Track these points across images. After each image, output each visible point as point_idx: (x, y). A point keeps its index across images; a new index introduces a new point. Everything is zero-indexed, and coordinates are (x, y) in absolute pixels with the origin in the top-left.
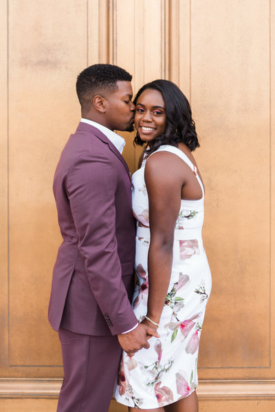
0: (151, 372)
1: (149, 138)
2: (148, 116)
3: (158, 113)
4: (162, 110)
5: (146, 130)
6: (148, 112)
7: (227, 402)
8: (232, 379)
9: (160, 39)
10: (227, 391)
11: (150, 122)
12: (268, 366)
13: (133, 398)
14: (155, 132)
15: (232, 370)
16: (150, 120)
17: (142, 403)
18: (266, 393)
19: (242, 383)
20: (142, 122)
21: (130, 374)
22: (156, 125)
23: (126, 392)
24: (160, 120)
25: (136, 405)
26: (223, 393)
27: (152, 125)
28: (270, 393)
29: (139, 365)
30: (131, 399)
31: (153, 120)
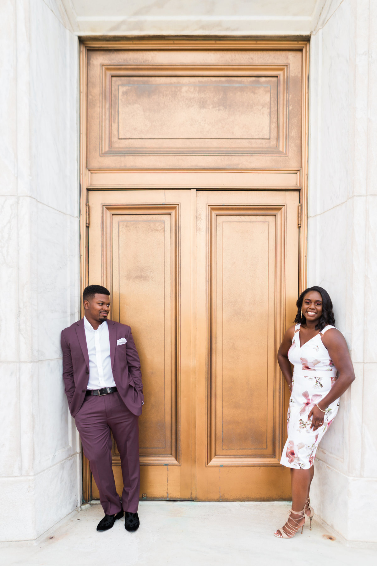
0: (311, 449)
1: (313, 318)
2: (313, 306)
3: (318, 304)
4: (321, 303)
5: (311, 313)
6: (313, 303)
7: (243, 468)
8: (245, 455)
9: (205, 263)
10: (242, 462)
11: (314, 309)
12: (266, 448)
13: (299, 464)
14: (316, 315)
15: (245, 450)
16: (315, 308)
17: (305, 466)
18: (264, 463)
19: (251, 457)
20: (308, 309)
21: (298, 452)
22: (317, 311)
23: (295, 461)
24: (319, 308)
25: (301, 468)
26: (240, 463)
27: (315, 311)
28: (266, 463)
29: (306, 446)
30: (298, 465)
31: (316, 308)
